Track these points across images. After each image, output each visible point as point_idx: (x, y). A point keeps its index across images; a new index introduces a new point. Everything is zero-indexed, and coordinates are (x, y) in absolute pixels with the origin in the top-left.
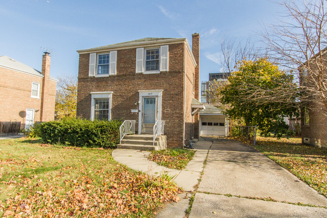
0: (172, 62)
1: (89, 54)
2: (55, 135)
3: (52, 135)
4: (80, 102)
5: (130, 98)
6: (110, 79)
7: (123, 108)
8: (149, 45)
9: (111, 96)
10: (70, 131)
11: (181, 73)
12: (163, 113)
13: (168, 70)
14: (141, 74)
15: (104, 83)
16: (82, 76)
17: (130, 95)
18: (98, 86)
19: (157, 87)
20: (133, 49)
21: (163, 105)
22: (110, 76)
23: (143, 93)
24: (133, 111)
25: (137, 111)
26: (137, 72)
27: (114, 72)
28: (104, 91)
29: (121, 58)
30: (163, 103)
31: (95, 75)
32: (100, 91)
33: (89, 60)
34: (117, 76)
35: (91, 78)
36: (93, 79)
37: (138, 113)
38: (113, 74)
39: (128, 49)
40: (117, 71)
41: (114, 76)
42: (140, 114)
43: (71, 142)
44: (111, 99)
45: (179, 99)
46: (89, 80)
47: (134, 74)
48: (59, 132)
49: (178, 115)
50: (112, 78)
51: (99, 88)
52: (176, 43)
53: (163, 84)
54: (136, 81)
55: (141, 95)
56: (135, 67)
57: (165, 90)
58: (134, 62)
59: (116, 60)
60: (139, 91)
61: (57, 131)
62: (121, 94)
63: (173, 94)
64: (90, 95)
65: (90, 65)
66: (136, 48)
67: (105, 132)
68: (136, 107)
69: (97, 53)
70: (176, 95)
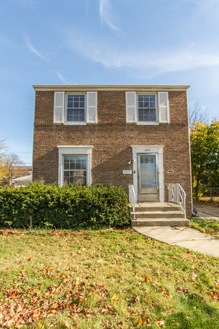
0: (173, 112)
1: (53, 92)
2: (21, 212)
3: (15, 212)
4: (39, 159)
5: (119, 155)
6: (87, 128)
7: (109, 168)
8: (143, 90)
9: (90, 152)
10: (51, 204)
11: (185, 126)
12: (165, 175)
13: (169, 122)
14: (134, 124)
15: (78, 134)
16: (42, 122)
17: (119, 151)
18: (69, 138)
19: (157, 141)
20: (121, 92)
21: (164, 165)
22: (88, 125)
23: (138, 149)
24: (125, 172)
25: (130, 172)
26: (128, 121)
27: (94, 120)
28: (80, 144)
29: (104, 102)
30: (164, 161)
31: (63, 122)
32: (72, 144)
33: (53, 100)
34: (99, 125)
35: (57, 125)
36: (61, 127)
37: (132, 175)
38: (93, 122)
39: (113, 92)
40: (99, 119)
41: (94, 125)
42: (135, 176)
43: (52, 222)
44: (91, 156)
45: (184, 157)
46: (54, 128)
47: (123, 124)
48: (29, 206)
49: (184, 177)
50: (91, 127)
51: (69, 140)
52: (177, 90)
53: (164, 139)
54: (127, 134)
55: (135, 152)
56: (125, 115)
57: (167, 146)
58: (123, 109)
59: (96, 103)
60: (132, 146)
61: (24, 205)
62: (106, 149)
63: (176, 151)
64: (57, 149)
65: (55, 107)
66: (125, 91)
67: (114, 204)
68: (129, 167)
69: (65, 91)
70: (181, 152)
